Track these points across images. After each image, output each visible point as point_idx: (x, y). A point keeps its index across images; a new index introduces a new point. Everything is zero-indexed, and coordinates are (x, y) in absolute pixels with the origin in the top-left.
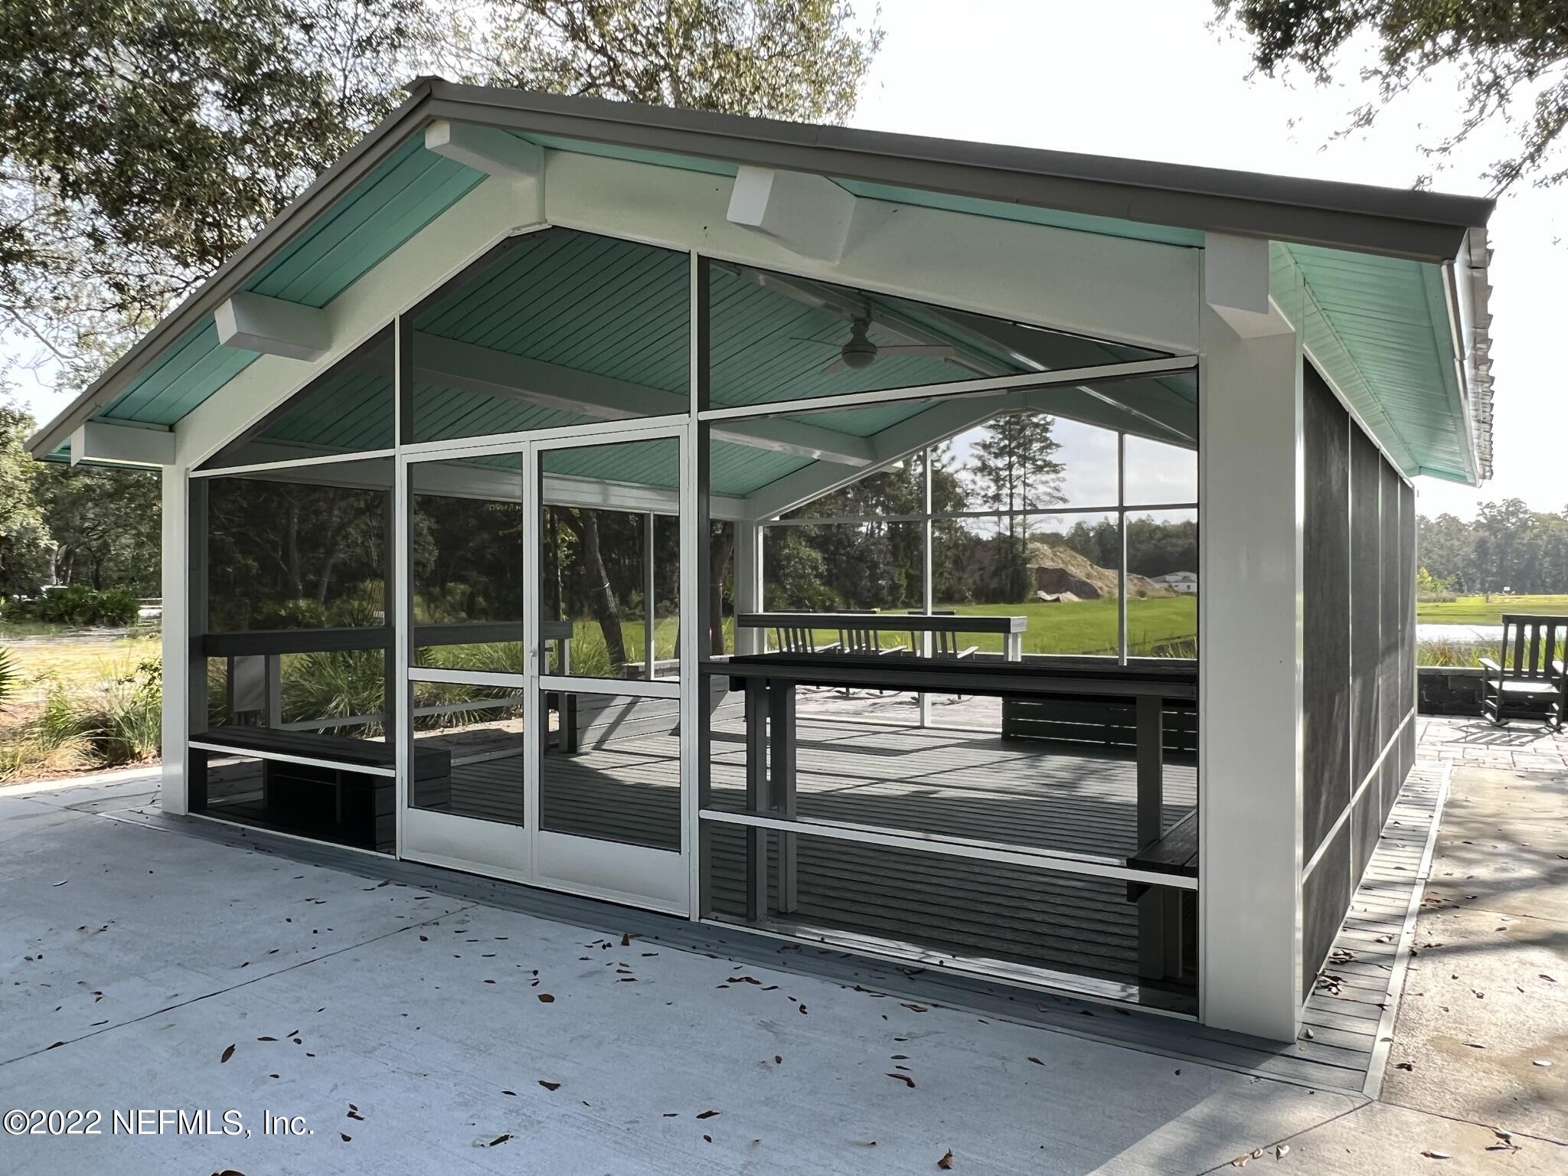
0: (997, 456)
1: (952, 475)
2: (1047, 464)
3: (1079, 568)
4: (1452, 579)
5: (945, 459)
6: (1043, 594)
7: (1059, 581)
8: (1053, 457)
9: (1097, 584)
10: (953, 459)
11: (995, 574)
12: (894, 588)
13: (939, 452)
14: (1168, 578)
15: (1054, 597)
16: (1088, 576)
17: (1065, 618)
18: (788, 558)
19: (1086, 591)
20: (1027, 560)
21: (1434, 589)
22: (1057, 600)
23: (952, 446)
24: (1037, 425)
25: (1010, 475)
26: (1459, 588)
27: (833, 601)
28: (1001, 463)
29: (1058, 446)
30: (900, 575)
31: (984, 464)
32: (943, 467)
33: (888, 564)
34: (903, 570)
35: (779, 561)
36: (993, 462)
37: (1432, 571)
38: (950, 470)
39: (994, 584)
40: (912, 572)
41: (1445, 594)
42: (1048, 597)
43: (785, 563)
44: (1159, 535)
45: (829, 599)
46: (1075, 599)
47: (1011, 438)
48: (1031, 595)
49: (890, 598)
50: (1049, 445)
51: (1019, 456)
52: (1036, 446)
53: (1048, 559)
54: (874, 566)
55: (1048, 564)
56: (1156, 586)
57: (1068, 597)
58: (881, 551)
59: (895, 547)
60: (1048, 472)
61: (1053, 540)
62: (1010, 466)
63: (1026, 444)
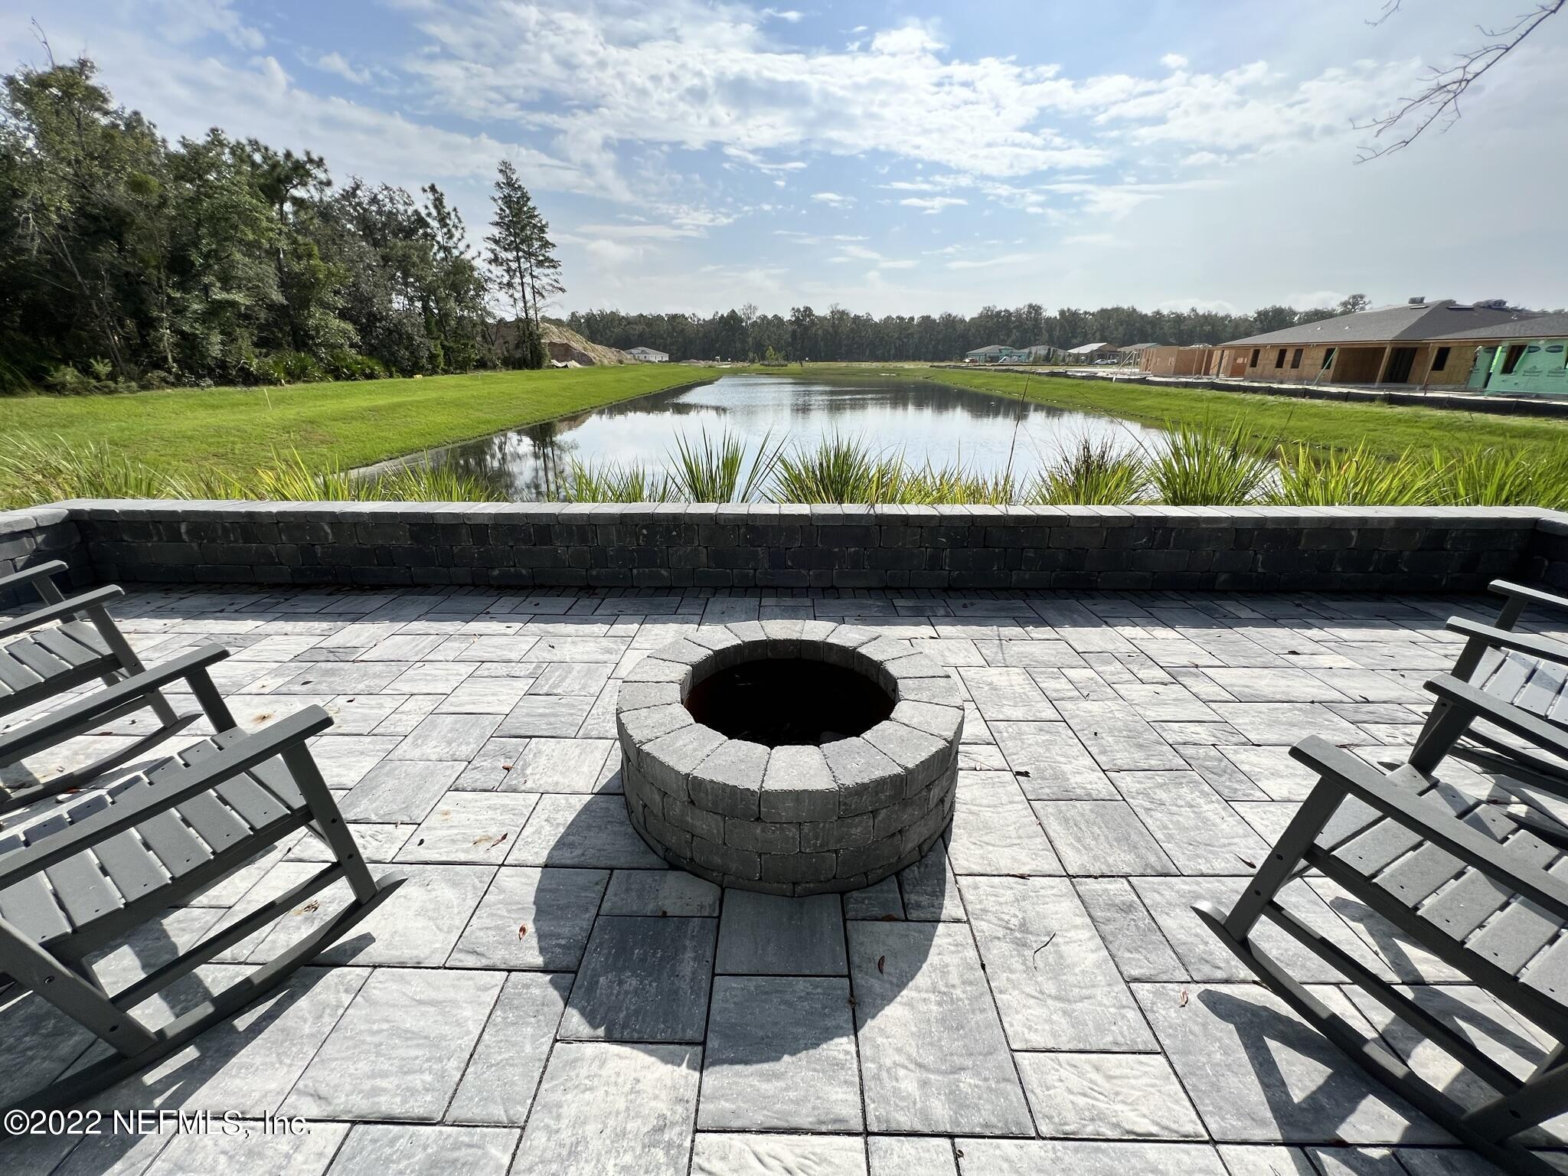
0: (506, 250)
1: (469, 261)
2: (547, 259)
3: (578, 343)
4: (783, 353)
5: (462, 246)
6: (555, 362)
7: (565, 352)
8: (552, 254)
9: (591, 355)
10: (468, 246)
11: (517, 346)
12: (432, 357)
13: (455, 239)
14: (633, 351)
15: (564, 364)
16: (585, 348)
17: (573, 381)
18: (317, 329)
19: (584, 359)
20: (540, 337)
21: (777, 359)
22: (566, 366)
23: (465, 235)
24: (535, 226)
25: (520, 267)
26: (787, 358)
27: (373, 370)
28: (511, 255)
29: (554, 246)
30: (436, 346)
31: (495, 255)
32: (462, 253)
33: (423, 336)
34: (438, 342)
35: (306, 332)
36: (504, 255)
37: (774, 349)
38: (467, 256)
39: (518, 355)
40: (446, 343)
41: (783, 362)
42: (560, 365)
43: (313, 333)
44: (624, 323)
45: (369, 367)
46: (579, 366)
47: (516, 235)
48: (546, 364)
49: (430, 366)
50: (546, 244)
51: (524, 251)
52: (537, 244)
53: (556, 336)
54: (410, 338)
55: (557, 340)
56: (626, 356)
57: (573, 364)
58: (413, 325)
59: (427, 323)
60: (548, 267)
61: (558, 323)
62: (518, 259)
63: (527, 240)
